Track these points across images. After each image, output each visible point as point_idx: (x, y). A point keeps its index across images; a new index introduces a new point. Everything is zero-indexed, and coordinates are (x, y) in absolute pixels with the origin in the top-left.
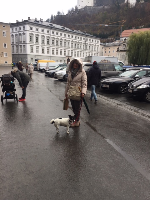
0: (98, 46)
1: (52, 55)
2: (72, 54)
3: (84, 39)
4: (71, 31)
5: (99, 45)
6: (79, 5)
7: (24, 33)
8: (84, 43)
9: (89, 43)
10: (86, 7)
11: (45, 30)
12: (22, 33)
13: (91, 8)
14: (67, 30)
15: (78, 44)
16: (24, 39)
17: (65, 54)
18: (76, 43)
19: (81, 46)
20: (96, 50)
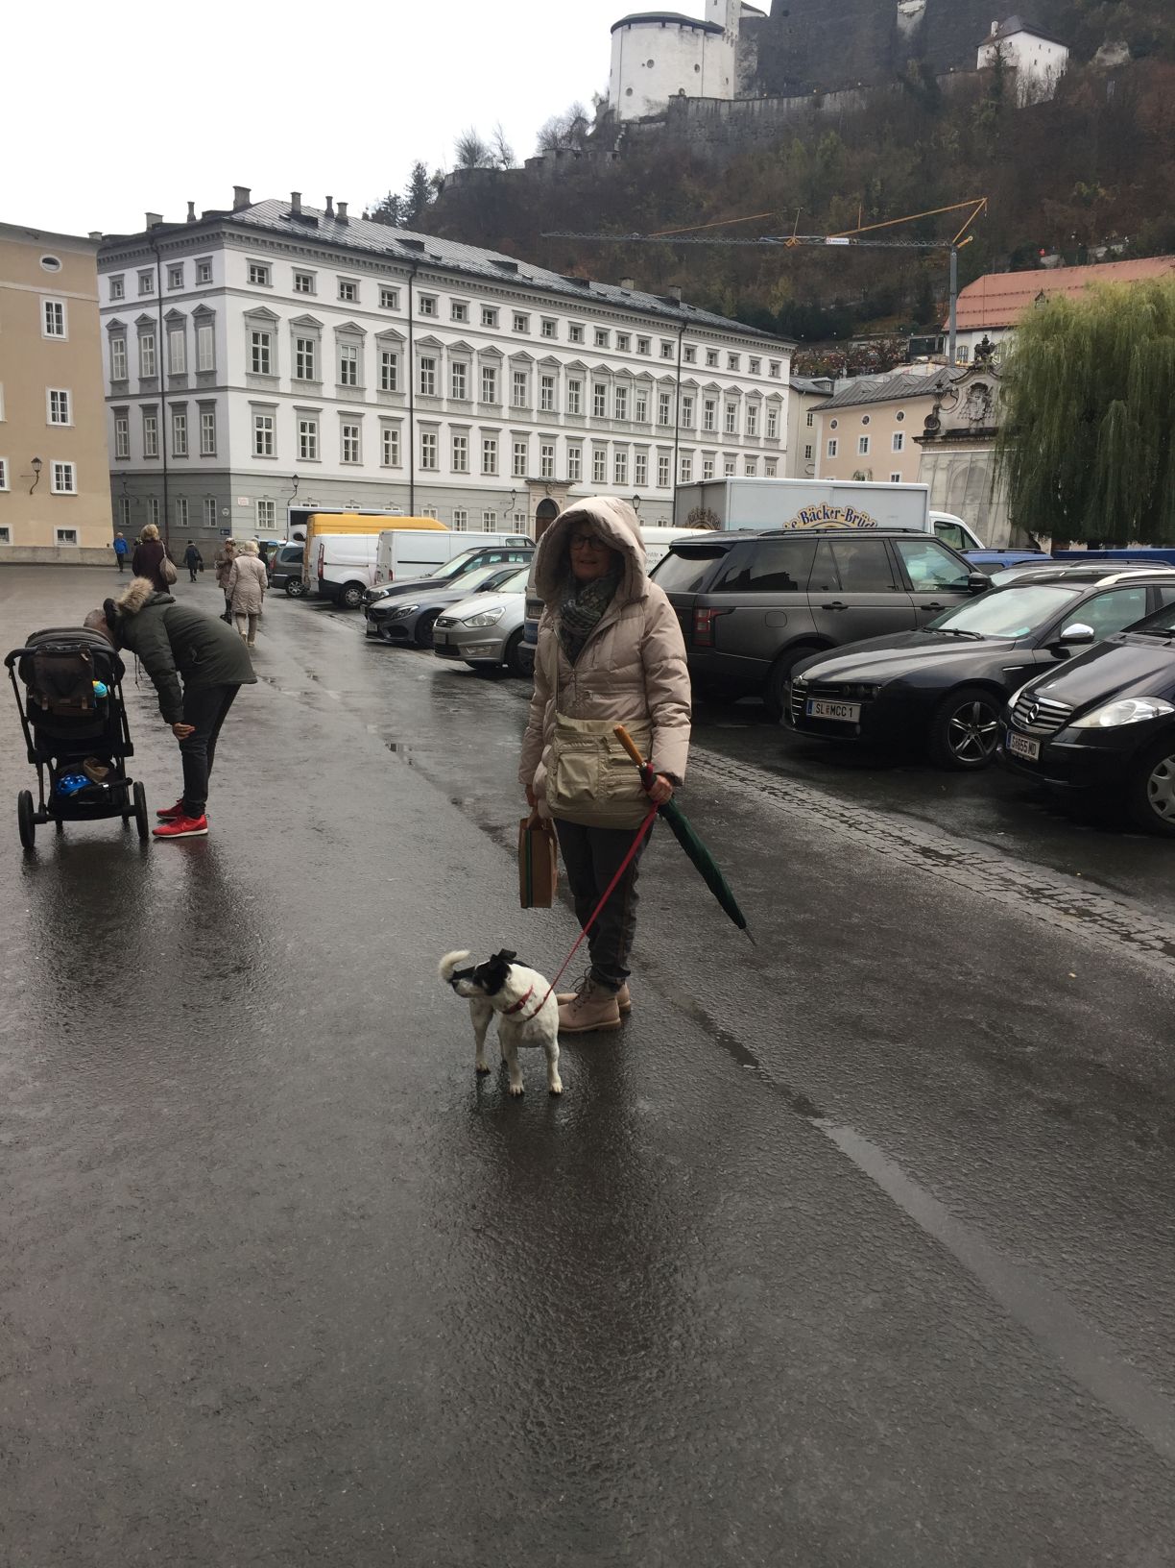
0: (776, 398)
1: (421, 478)
2: (574, 467)
3: (666, 348)
4: (569, 288)
5: (785, 393)
6: (629, 92)
7: (202, 308)
8: (668, 381)
9: (703, 381)
10: (680, 102)
11: (369, 288)
12: (186, 308)
13: (717, 111)
14: (536, 282)
15: (622, 392)
16: (206, 353)
17: (519, 465)
18: (601, 380)
19: (641, 407)
20: (762, 430)
